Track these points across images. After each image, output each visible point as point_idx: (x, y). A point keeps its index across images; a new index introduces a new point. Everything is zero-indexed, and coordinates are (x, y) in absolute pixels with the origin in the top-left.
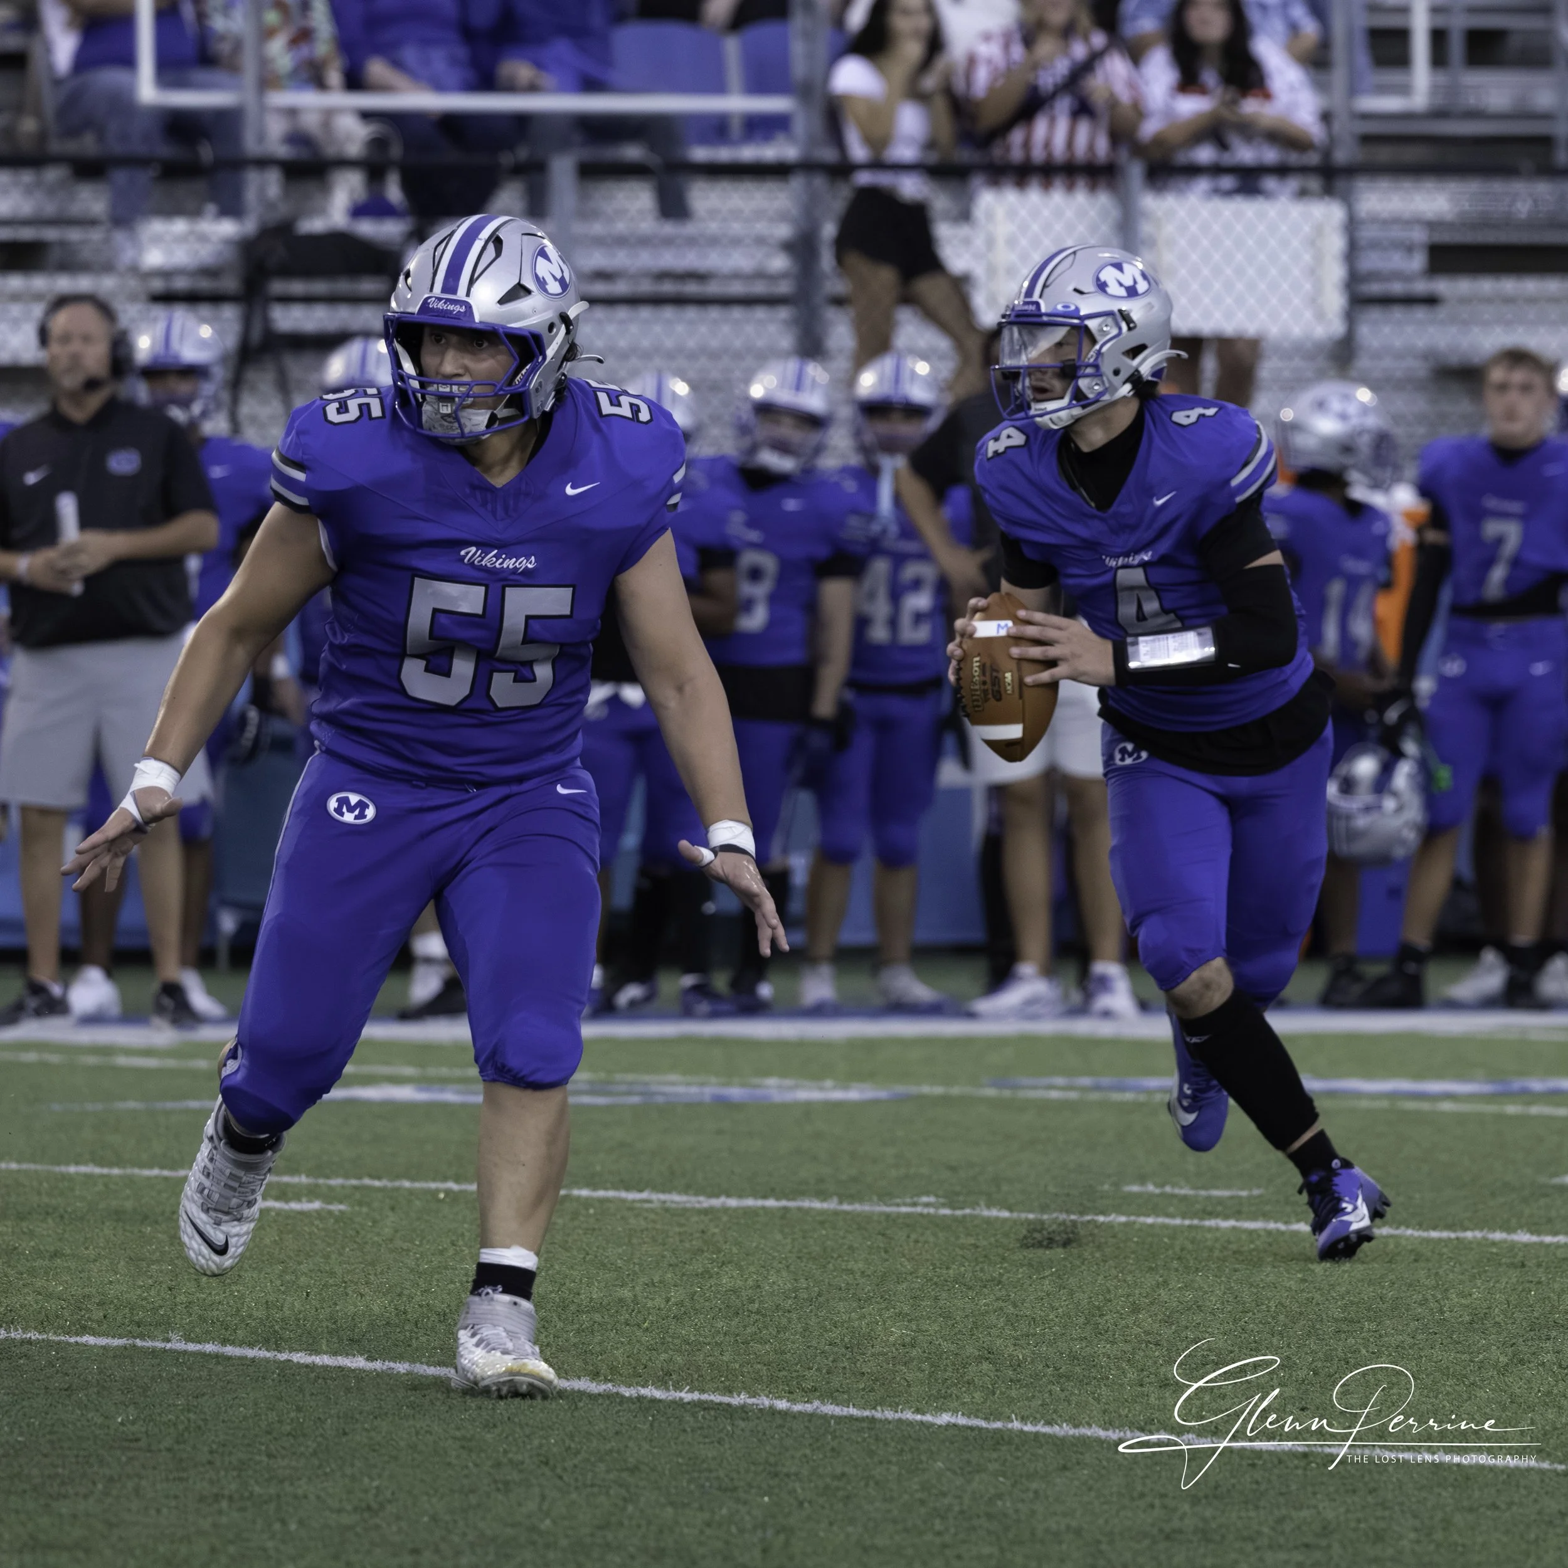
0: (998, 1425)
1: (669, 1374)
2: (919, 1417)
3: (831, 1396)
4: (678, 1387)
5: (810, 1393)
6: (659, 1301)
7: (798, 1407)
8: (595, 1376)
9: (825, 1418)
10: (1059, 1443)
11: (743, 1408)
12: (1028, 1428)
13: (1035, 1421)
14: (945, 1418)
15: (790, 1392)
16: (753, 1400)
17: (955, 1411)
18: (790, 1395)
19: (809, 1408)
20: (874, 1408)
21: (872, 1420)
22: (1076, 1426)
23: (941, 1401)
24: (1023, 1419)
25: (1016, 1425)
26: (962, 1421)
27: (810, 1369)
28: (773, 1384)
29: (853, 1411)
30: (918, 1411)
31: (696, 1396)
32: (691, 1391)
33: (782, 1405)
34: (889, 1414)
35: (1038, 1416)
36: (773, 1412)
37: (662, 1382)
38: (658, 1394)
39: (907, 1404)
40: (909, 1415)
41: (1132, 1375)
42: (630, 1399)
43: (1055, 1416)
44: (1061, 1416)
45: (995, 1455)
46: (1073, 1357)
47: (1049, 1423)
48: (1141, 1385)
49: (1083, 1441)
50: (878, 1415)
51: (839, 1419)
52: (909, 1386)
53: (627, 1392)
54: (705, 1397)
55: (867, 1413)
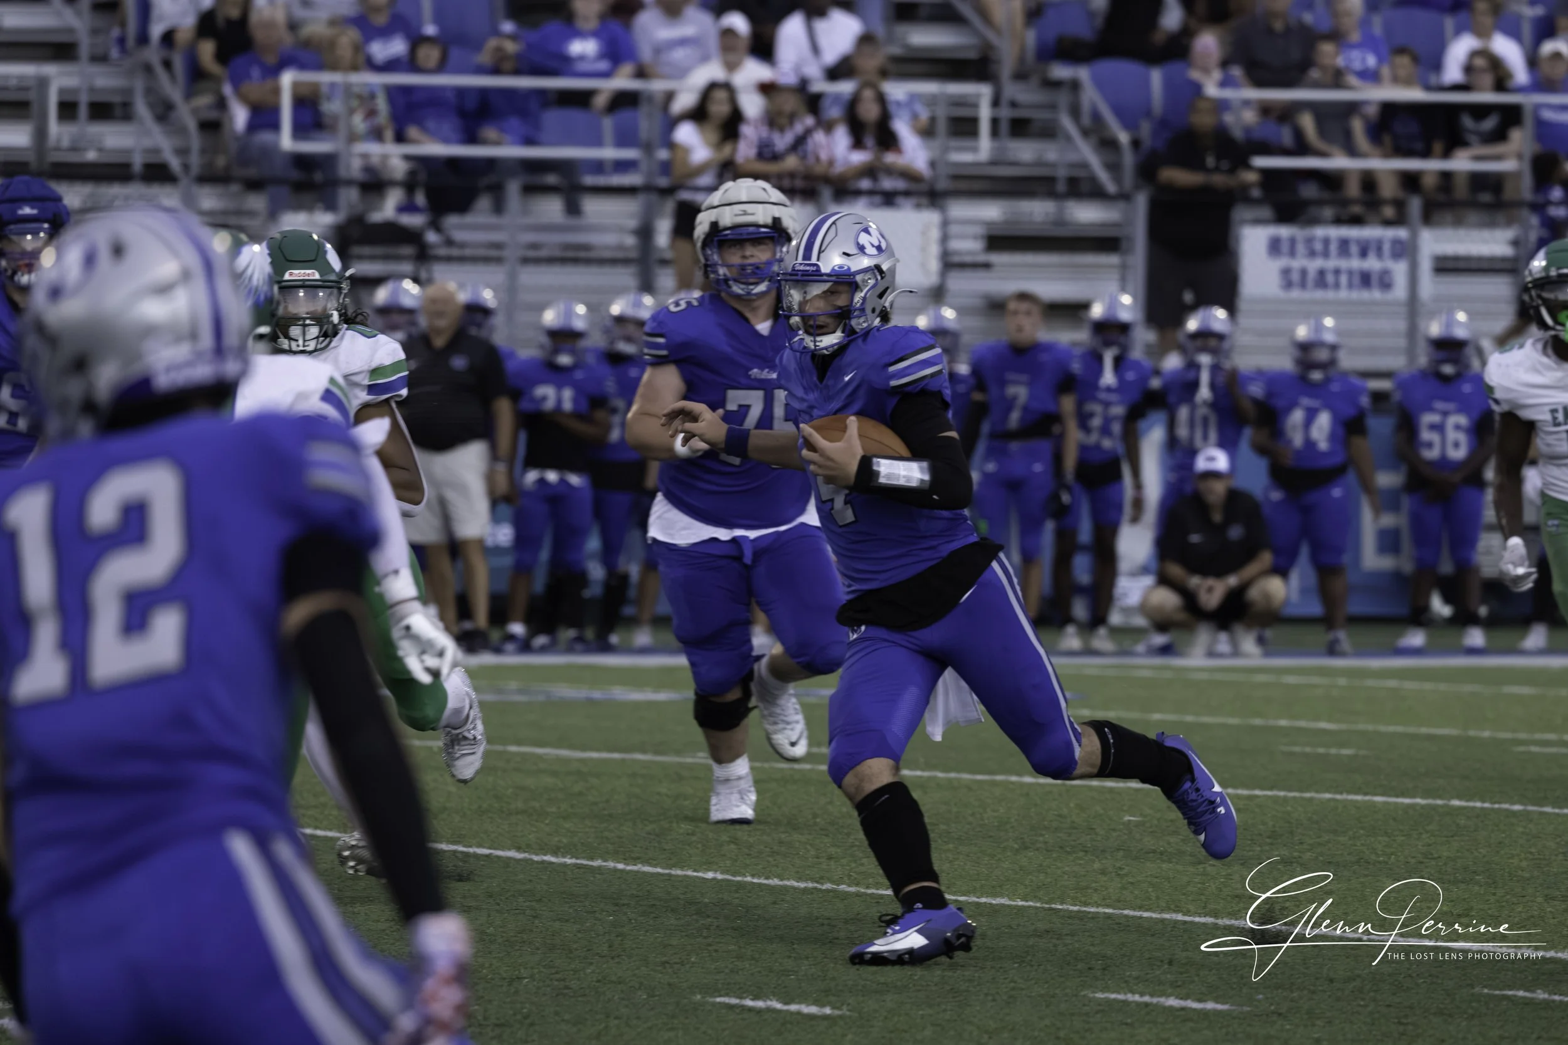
0: (739, 878)
1: (558, 848)
2: (695, 874)
3: (647, 862)
4: (564, 857)
5: (636, 860)
6: (554, 809)
7: (629, 868)
8: (519, 849)
9: (644, 873)
10: (771, 889)
11: (599, 867)
12: (755, 880)
13: (759, 877)
14: (710, 875)
15: (625, 859)
16: (604, 864)
17: (716, 871)
18: (625, 860)
19: (635, 868)
20: (671, 869)
21: (670, 875)
22: (782, 880)
23: (708, 865)
24: (753, 876)
25: (749, 879)
26: (720, 876)
27: (636, 847)
28: (617, 855)
29: (659, 870)
30: (695, 871)
31: (573, 861)
32: (571, 858)
33: (621, 866)
34: (679, 872)
35: (761, 874)
36: (616, 870)
37: (555, 853)
38: (553, 859)
39: (689, 867)
40: (690, 873)
41: (813, 852)
42: (537, 862)
43: (770, 874)
44: (773, 875)
45: (737, 895)
46: (781, 842)
47: (767, 878)
48: (818, 858)
49: (785, 887)
50: (673, 872)
51: (653, 875)
52: (691, 857)
53: (536, 858)
54: (579, 861)
55: (667, 871)
